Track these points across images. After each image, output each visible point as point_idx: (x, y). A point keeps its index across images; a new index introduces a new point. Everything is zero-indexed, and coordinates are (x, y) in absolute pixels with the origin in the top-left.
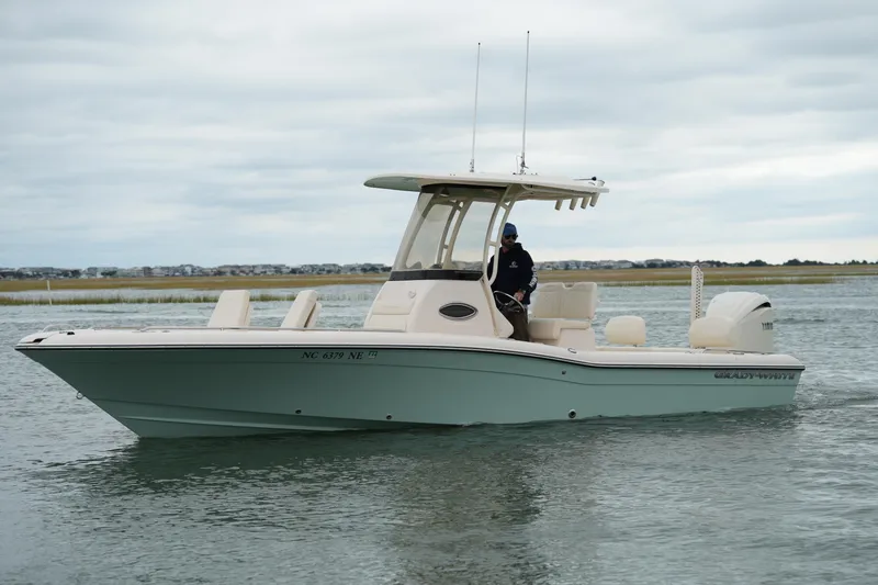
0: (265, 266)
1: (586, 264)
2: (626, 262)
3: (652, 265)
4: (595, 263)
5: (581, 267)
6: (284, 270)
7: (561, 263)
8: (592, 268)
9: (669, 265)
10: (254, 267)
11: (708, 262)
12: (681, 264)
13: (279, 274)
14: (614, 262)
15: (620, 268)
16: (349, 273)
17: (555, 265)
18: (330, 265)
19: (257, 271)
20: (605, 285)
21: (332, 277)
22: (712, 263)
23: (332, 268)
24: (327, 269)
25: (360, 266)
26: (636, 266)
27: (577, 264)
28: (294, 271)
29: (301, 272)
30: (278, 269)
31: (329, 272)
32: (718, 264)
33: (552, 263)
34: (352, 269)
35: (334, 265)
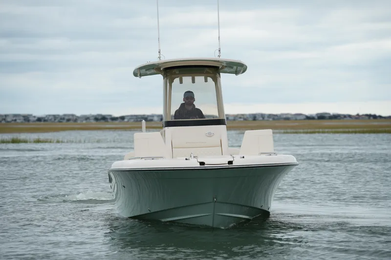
0: (15, 115)
1: (270, 116)
2: (300, 115)
3: (321, 117)
4: (276, 115)
5: (266, 118)
6: (31, 119)
7: (250, 115)
8: (274, 119)
9: (336, 117)
10: (6, 116)
11: (367, 115)
12: (345, 116)
13: (27, 123)
14: (291, 115)
15: (296, 120)
16: (84, 122)
17: (245, 117)
18: (69, 115)
19: (9, 119)
20: (284, 133)
21: (71, 124)
22: (369, 116)
23: (71, 117)
24: (67, 118)
25: (93, 116)
26: (309, 118)
27: (263, 116)
28: (39, 119)
29: (45, 121)
30: (26, 118)
31: (68, 120)
32: (375, 117)
33: (243, 115)
34: (87, 118)
35: (73, 115)
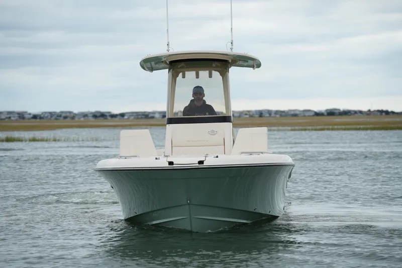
0: (10, 113)
1: (277, 112)
2: (309, 110)
3: (331, 113)
4: (284, 112)
5: (273, 115)
6: (27, 116)
7: (256, 111)
8: (281, 116)
9: (346, 113)
11: (378, 111)
12: (355, 112)
13: (21, 120)
15: (305, 116)
16: (82, 119)
17: (251, 114)
18: (66, 112)
19: (3, 117)
20: (292, 130)
21: (68, 122)
22: (381, 112)
23: (68, 114)
24: (64, 115)
25: (91, 113)
26: (317, 114)
27: (269, 112)
28: (35, 117)
29: (41, 118)
30: (21, 116)
31: (65, 118)
32: (387, 113)
33: (249, 111)
34: (85, 115)
35: (70, 112)
